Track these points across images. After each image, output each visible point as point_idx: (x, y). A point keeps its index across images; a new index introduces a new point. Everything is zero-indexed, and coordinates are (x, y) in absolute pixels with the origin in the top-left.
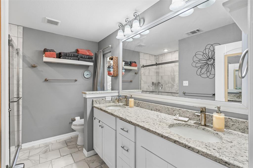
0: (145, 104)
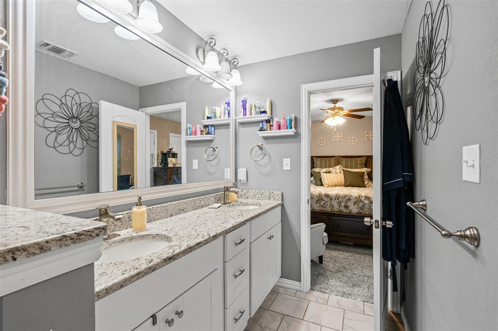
0: (158, 210)
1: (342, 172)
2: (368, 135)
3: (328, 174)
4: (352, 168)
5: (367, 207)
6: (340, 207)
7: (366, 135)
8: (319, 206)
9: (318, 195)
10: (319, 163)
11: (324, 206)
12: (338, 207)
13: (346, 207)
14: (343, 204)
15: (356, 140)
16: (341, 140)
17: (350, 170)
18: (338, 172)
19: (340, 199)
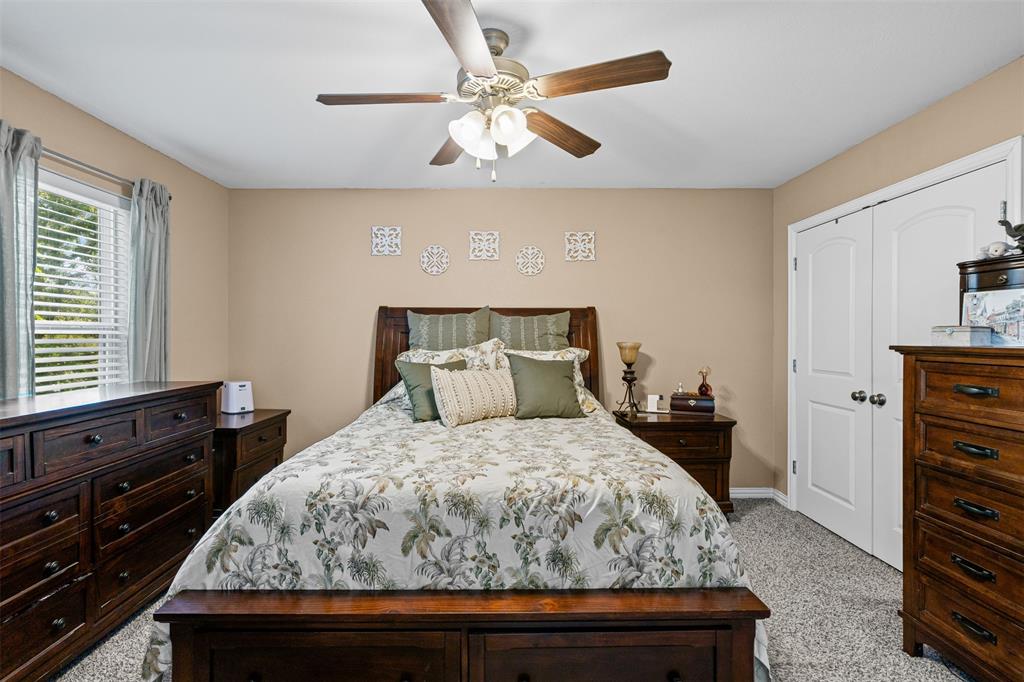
1: (506, 362)
2: (571, 246)
3: (456, 374)
4: (531, 347)
5: (658, 555)
6: (526, 562)
7: (568, 246)
8: (422, 569)
9: (417, 506)
10: (424, 330)
11: (445, 565)
12: (520, 563)
13: (559, 559)
14: (543, 547)
15: (539, 261)
16: (496, 257)
17: (526, 354)
18: (492, 365)
19: (528, 520)
